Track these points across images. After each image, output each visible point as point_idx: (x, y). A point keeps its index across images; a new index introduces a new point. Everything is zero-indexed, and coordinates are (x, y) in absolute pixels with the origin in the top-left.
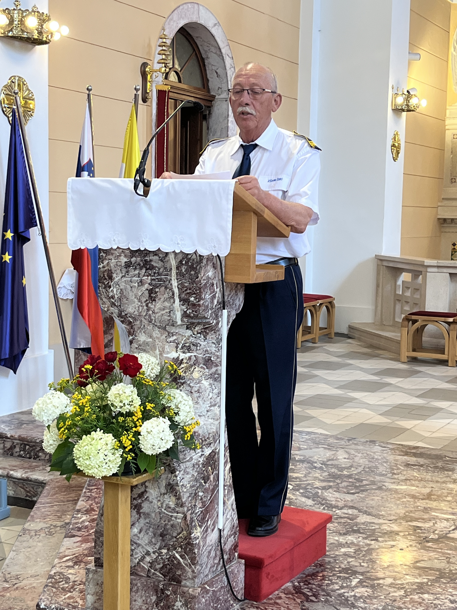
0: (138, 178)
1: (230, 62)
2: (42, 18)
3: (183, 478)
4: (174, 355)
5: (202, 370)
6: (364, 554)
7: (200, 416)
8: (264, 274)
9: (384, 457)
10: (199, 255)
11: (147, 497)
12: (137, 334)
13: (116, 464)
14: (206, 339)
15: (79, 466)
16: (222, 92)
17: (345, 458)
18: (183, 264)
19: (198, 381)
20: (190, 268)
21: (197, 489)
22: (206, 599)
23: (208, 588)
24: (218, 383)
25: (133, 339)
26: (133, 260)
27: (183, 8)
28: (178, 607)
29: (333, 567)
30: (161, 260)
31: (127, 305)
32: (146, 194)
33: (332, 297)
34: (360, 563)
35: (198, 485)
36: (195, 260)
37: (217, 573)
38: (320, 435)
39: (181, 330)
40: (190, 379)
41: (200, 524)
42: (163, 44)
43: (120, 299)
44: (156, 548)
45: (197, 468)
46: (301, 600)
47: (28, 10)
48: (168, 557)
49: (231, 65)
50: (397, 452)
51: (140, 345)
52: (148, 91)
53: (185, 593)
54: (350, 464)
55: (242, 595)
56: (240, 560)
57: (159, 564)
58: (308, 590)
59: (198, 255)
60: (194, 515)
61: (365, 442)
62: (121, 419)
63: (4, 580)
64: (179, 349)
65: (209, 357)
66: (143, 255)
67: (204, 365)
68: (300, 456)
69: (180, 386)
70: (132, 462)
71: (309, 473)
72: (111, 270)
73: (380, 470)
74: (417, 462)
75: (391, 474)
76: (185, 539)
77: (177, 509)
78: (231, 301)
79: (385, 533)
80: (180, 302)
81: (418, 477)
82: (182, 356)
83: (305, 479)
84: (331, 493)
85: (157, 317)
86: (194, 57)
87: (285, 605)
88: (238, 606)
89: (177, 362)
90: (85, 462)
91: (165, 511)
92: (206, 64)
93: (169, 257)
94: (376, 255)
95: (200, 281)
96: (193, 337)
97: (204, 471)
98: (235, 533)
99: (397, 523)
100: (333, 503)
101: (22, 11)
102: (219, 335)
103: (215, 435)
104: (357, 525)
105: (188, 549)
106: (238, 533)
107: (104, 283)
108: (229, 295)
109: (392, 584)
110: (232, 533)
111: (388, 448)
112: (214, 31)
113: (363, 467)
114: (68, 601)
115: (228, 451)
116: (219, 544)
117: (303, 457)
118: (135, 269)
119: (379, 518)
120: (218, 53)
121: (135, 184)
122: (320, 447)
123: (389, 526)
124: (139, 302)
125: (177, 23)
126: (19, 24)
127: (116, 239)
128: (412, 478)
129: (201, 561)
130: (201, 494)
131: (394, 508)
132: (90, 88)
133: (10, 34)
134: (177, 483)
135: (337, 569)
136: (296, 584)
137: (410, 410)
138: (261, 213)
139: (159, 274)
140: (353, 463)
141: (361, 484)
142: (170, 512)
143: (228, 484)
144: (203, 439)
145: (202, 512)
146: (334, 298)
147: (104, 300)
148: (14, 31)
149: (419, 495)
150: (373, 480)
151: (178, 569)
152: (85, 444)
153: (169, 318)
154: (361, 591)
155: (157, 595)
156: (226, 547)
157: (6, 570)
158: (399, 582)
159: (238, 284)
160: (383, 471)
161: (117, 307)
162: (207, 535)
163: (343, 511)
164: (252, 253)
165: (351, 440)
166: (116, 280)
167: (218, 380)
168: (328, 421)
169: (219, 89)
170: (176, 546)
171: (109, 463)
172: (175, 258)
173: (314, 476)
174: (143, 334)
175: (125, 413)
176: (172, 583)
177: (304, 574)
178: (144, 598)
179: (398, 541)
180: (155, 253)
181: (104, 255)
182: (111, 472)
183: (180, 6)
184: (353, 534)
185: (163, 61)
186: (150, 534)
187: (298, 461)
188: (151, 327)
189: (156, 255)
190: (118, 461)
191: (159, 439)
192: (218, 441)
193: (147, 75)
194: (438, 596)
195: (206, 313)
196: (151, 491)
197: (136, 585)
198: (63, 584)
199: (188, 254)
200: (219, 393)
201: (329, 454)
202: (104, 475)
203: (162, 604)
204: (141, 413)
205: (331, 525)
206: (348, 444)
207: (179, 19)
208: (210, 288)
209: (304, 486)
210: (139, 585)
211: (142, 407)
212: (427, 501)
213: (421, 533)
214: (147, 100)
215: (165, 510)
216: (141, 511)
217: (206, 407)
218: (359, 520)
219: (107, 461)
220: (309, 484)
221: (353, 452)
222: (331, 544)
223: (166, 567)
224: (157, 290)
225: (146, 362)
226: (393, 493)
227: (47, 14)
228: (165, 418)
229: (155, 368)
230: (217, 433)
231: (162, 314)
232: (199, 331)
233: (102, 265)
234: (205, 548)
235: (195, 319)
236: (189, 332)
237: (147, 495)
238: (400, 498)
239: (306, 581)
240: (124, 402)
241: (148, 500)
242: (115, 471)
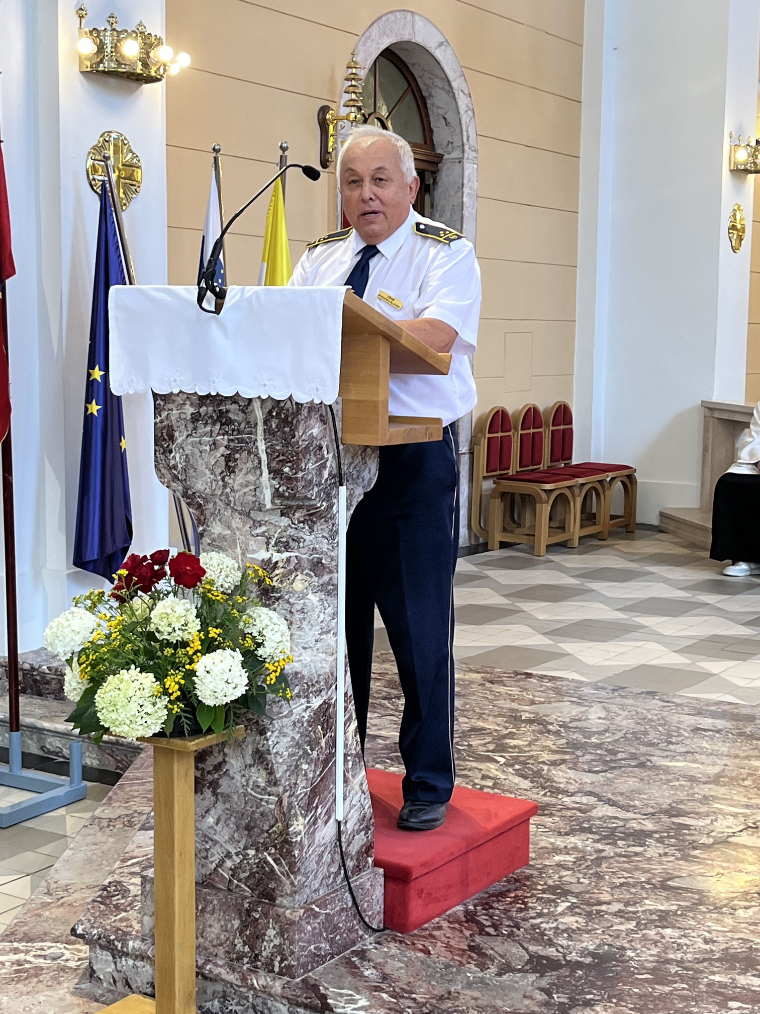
0: (205, 286)
1: (466, 102)
2: (148, 41)
3: (278, 742)
4: (263, 555)
5: (309, 579)
6: (589, 866)
7: (304, 648)
8: (405, 431)
9: (662, 718)
10: (296, 403)
11: (227, 770)
12: (209, 524)
13: (157, 719)
14: (313, 531)
15: (103, 720)
16: (453, 150)
17: (600, 718)
18: (273, 417)
19: (301, 595)
20: (283, 422)
21: (299, 759)
22: (313, 926)
23: (317, 909)
24: (333, 598)
25: (204, 530)
26: (203, 410)
27: (387, 20)
28: (270, 937)
29: (534, 883)
30: (243, 411)
31: (194, 480)
32: (218, 309)
33: (632, 468)
34: (579, 879)
35: (301, 753)
36: (290, 409)
37: (336, 888)
38: (570, 682)
39: (272, 517)
40: (288, 592)
41: (303, 812)
42: (352, 76)
43: (185, 470)
44: (240, 848)
45: (300, 728)
46: (471, 932)
47: (126, 31)
48: (257, 861)
49: (468, 106)
50: (686, 709)
51: (214, 540)
52: (330, 150)
53: (280, 916)
54: (606, 727)
55: (380, 922)
56: (376, 869)
57: (244, 872)
58: (487, 918)
59: (294, 403)
60: (293, 799)
61: (639, 694)
62: (169, 651)
63: (46, 891)
64: (270, 546)
65: (318, 558)
66: (216, 403)
67: (311, 570)
68: (530, 713)
69: (274, 603)
70: (185, 717)
71: (537, 740)
72: (172, 426)
73: (650, 737)
74: (713, 726)
75: (666, 744)
76: (281, 834)
77: (269, 789)
78: (354, 472)
79: (631, 835)
80: (269, 474)
81: (708, 749)
82: (276, 557)
83: (526, 749)
84: (562, 771)
85: (237, 497)
86: (410, 96)
87: (444, 939)
88: (372, 938)
89: (268, 566)
90: (110, 715)
91: (252, 792)
92: (428, 106)
93: (253, 406)
94: (702, 402)
95: (298, 442)
96: (292, 528)
97: (310, 732)
98: (367, 828)
99: (653, 819)
100: (562, 786)
101: (117, 31)
102: (333, 525)
103: (329, 677)
104: (589, 821)
105: (285, 850)
106: (372, 829)
107: (162, 446)
108: (351, 464)
109: (620, 911)
110: (361, 827)
111: (673, 702)
112: (438, 54)
113: (624, 732)
114: (118, 924)
115: (353, 702)
116: (338, 843)
117: (533, 715)
118: (206, 424)
119: (629, 811)
120: (447, 87)
121: (199, 294)
122: (566, 699)
123: (640, 823)
124: (212, 474)
125: (378, 44)
126: (112, 52)
127: (178, 379)
128: (698, 750)
129: (305, 869)
130: (305, 766)
131: (656, 795)
132: (217, 147)
133: (101, 68)
134: (269, 750)
135: (540, 887)
136: (471, 907)
137: (726, 645)
138: (395, 337)
139: (239, 432)
140: (610, 726)
141: (614, 759)
142: (259, 793)
143: (354, 752)
144: (310, 683)
145: (306, 794)
146: (635, 470)
147: (163, 471)
148: (106, 63)
149: (701, 776)
150: (634, 751)
151: (272, 880)
152: (109, 688)
153: (254, 499)
154: (570, 921)
155: (240, 918)
156: (350, 848)
157: (52, 878)
158: (632, 909)
159: (366, 447)
160: (655, 738)
161: (181, 482)
162: (315, 830)
163: (573, 798)
164: (381, 398)
165: (617, 690)
166: (179, 440)
167: (333, 594)
168: (589, 661)
169: (448, 145)
170: (268, 846)
171: (146, 718)
172: (261, 407)
173: (544, 744)
174: (218, 523)
175: (175, 642)
176: (263, 900)
177: (487, 893)
178: (223, 923)
179: (648, 846)
180: (235, 399)
181: (162, 403)
182: (149, 731)
183: (382, 16)
184: (580, 835)
185: (352, 103)
186: (231, 825)
187: (524, 721)
188: (229, 513)
189: (235, 402)
190: (160, 715)
191: (223, 682)
192: (334, 687)
193: (328, 125)
194: (687, 931)
195: (309, 491)
196: (232, 761)
197: (212, 902)
198: (118, 899)
199: (280, 401)
200: (335, 614)
201: (575, 711)
202: (139, 736)
203: (248, 933)
204: (200, 643)
205: (550, 819)
206: (611, 695)
207: (381, 37)
208: (316, 452)
209: (523, 759)
210: (215, 902)
211: (202, 633)
212: (711, 786)
213: (689, 835)
214: (328, 164)
215: (252, 789)
216: (218, 791)
217: (314, 635)
218: (595, 813)
219: (142, 714)
220: (532, 757)
221: (614, 708)
222: (542, 848)
223: (255, 877)
224: (237, 456)
225: (218, 565)
226: (661, 772)
227: (156, 36)
228: (234, 651)
229: (231, 575)
230: (332, 675)
231: (245, 493)
232: (302, 519)
233: (159, 418)
234: (312, 849)
235: (292, 501)
236: (285, 521)
237: (226, 767)
238: (669, 781)
239: (487, 904)
240: (173, 626)
241: (229, 775)
242: (157, 729)
